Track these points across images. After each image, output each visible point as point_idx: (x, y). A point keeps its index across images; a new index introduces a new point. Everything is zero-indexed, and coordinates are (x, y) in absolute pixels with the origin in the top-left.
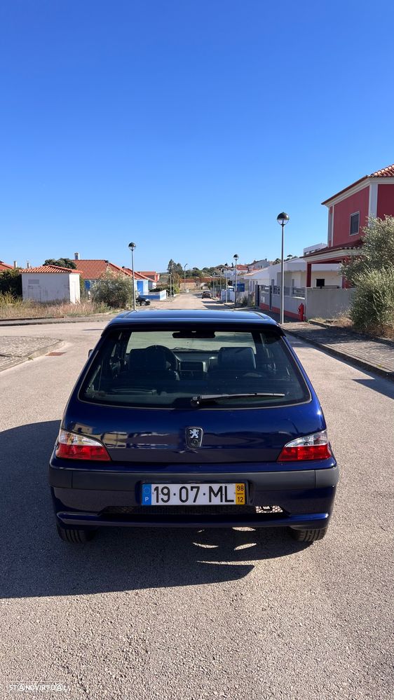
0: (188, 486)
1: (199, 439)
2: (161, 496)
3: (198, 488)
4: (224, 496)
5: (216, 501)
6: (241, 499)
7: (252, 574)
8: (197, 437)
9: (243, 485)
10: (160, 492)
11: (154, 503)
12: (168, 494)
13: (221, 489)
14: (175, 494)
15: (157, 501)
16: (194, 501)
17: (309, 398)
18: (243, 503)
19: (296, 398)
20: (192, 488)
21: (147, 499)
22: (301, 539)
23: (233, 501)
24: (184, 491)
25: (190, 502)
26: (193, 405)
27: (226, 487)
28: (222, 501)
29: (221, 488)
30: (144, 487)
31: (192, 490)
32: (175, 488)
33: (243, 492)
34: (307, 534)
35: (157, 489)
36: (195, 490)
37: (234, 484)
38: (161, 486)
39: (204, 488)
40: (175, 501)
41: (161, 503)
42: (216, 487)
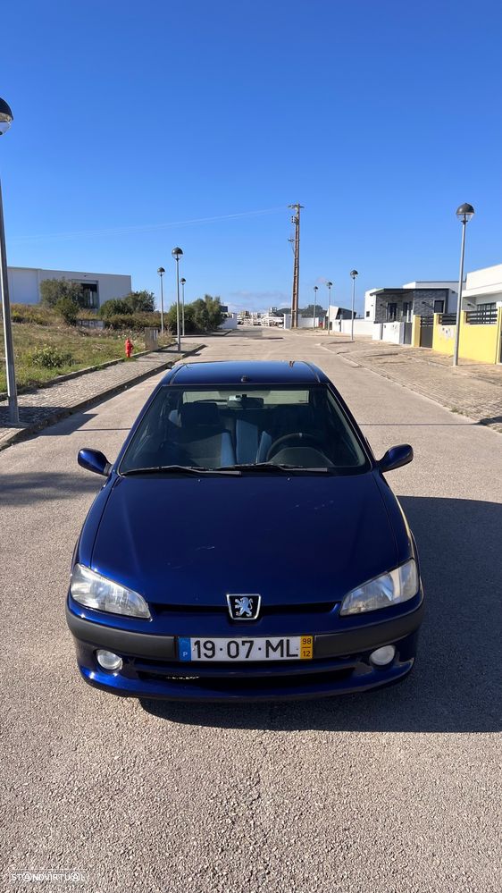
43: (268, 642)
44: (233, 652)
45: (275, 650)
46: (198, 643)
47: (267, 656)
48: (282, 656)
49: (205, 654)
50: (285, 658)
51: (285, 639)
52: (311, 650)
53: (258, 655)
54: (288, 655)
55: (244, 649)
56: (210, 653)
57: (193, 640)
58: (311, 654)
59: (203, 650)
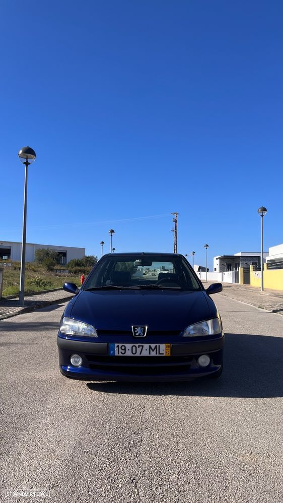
43: (150, 346)
44: (134, 352)
45: (153, 351)
46: (118, 346)
47: (150, 354)
48: (156, 354)
49: (121, 352)
50: (158, 355)
51: (158, 345)
52: (170, 351)
53: (145, 353)
54: (159, 354)
55: (139, 350)
56: (123, 352)
57: (116, 345)
58: (170, 353)
59: (120, 350)
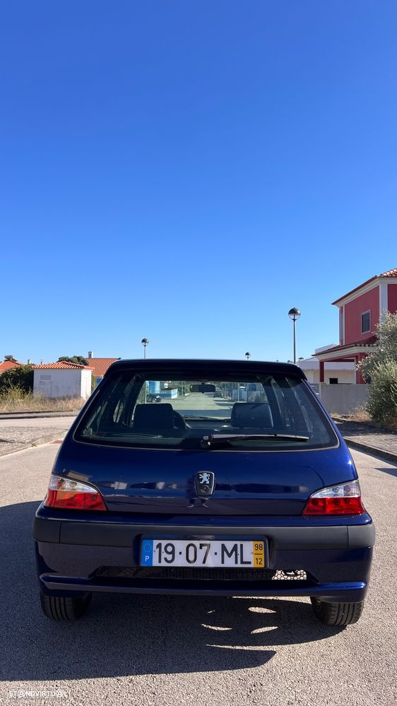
0: (197, 543)
1: (210, 485)
2: (164, 555)
3: (209, 546)
4: (239, 557)
5: (230, 563)
6: (259, 561)
7: (273, 661)
8: (208, 482)
9: (262, 543)
10: (163, 550)
11: (155, 563)
12: (173, 553)
13: (235, 548)
14: (180, 553)
15: (160, 562)
16: (204, 562)
17: (337, 443)
18: (263, 566)
19: (322, 442)
20: (201, 546)
21: (147, 558)
22: (332, 621)
23: (250, 563)
24: (191, 549)
25: (199, 564)
26: (203, 446)
27: (242, 545)
28: (236, 563)
29: (236, 546)
30: (145, 543)
31: (201, 548)
32: (180, 545)
33: (262, 552)
34: (338, 615)
35: (159, 546)
36: (205, 548)
37: (252, 543)
38: (164, 543)
39: (216, 546)
40: (180, 562)
41: (164, 564)
42: (230, 545)
